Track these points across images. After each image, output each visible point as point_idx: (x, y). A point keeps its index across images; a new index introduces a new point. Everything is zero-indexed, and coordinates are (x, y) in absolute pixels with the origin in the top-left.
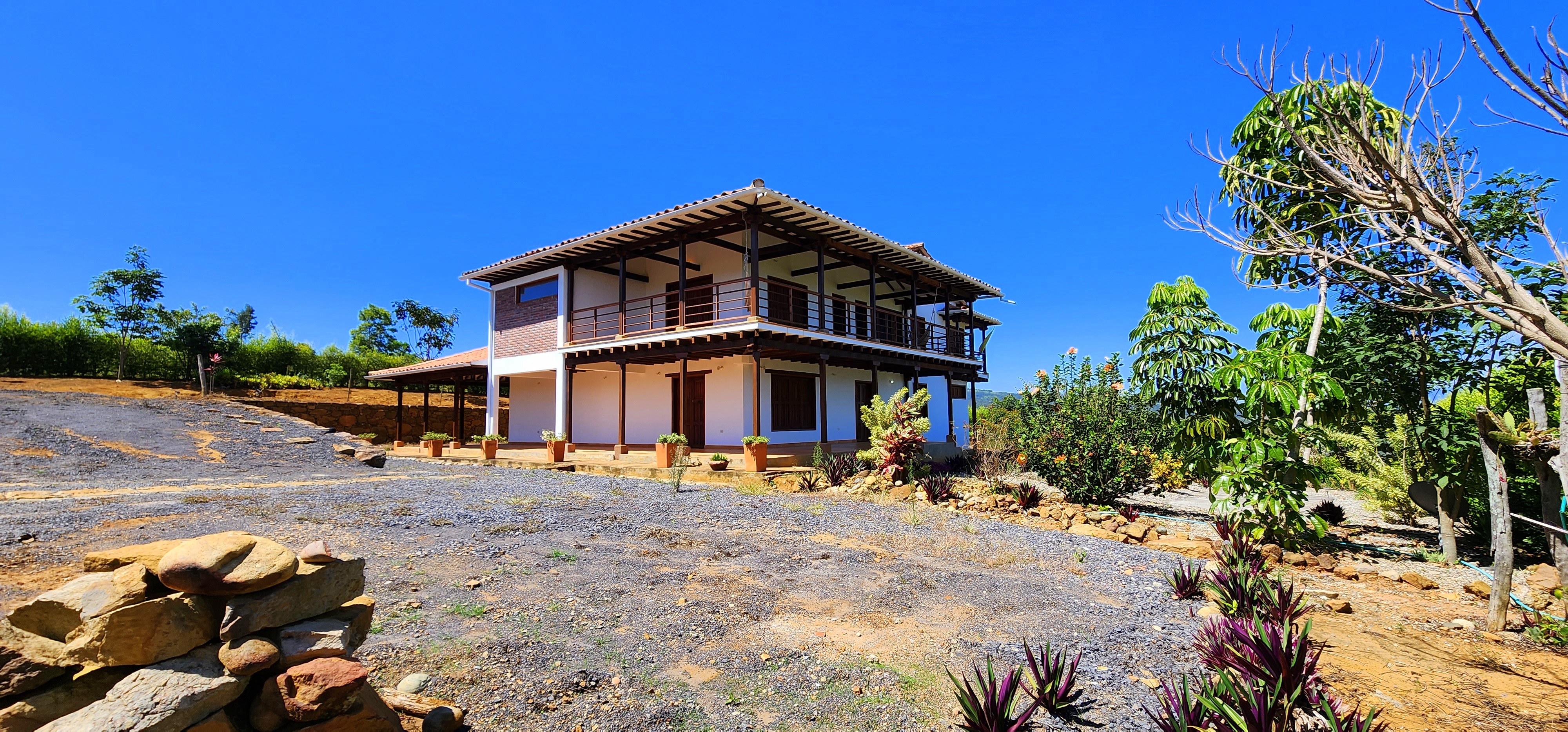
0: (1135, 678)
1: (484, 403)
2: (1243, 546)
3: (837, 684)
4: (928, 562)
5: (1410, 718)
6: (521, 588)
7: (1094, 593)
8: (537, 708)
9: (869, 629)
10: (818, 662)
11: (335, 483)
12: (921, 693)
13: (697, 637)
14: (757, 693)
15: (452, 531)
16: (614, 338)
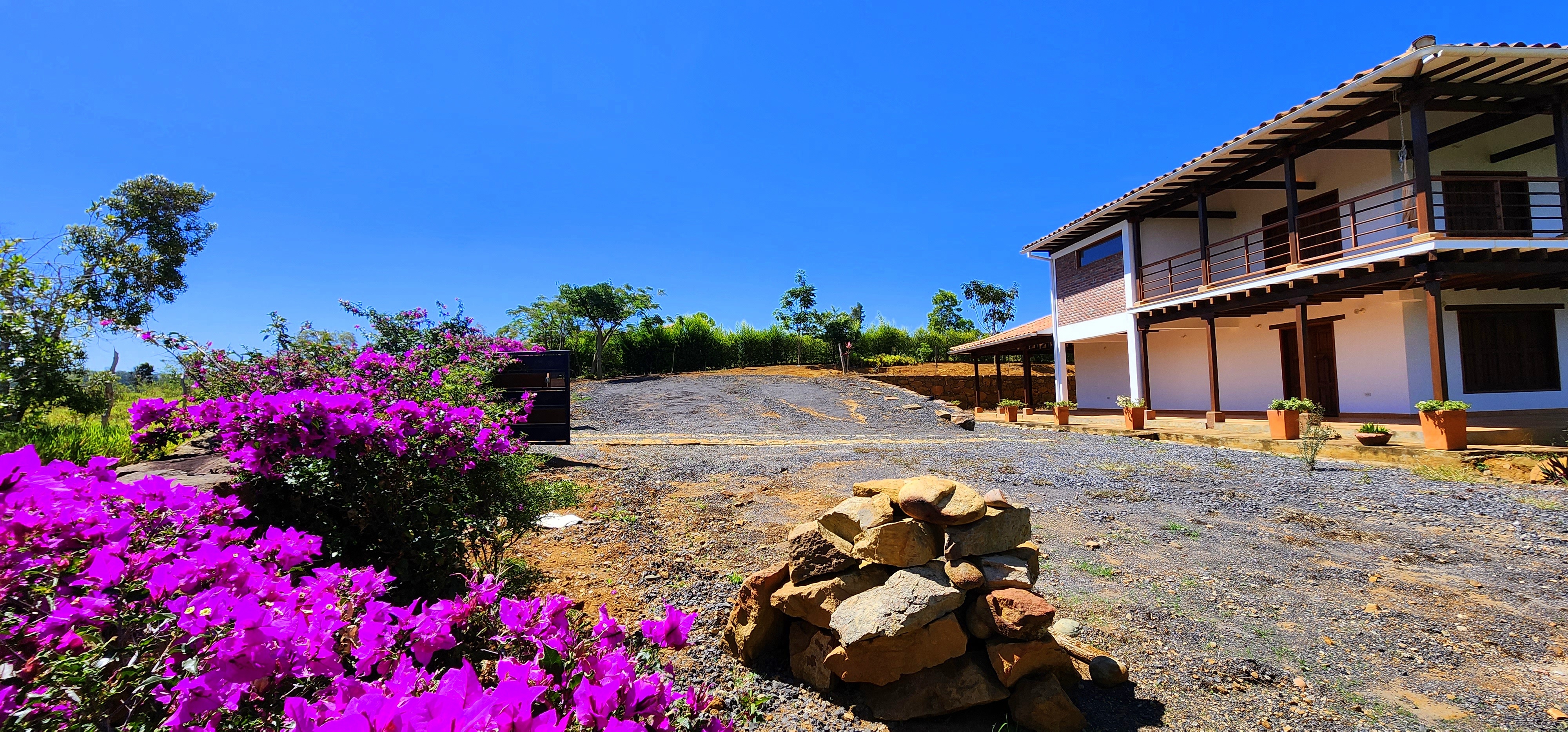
6: (1143, 556)
8: (1204, 685)
13: (1412, 659)
15: (1056, 492)
16: (1196, 290)
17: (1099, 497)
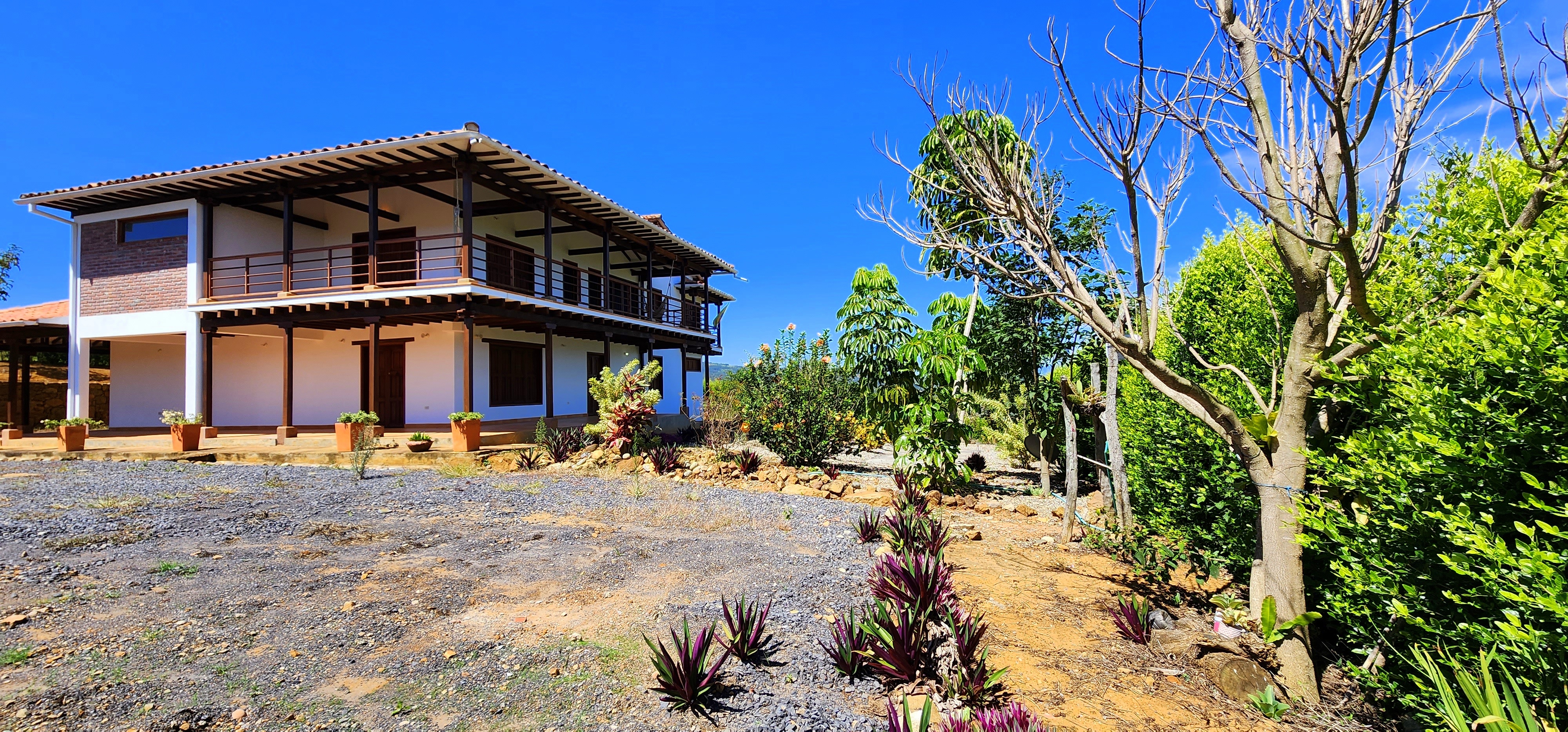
0: (820, 616)
2: (912, 493)
3: (532, 669)
4: (647, 532)
6: (99, 616)
7: (796, 545)
9: (577, 606)
10: (514, 650)
12: (621, 664)
13: (365, 644)
14: (435, 695)
16: (276, 295)
17: (67, 548)
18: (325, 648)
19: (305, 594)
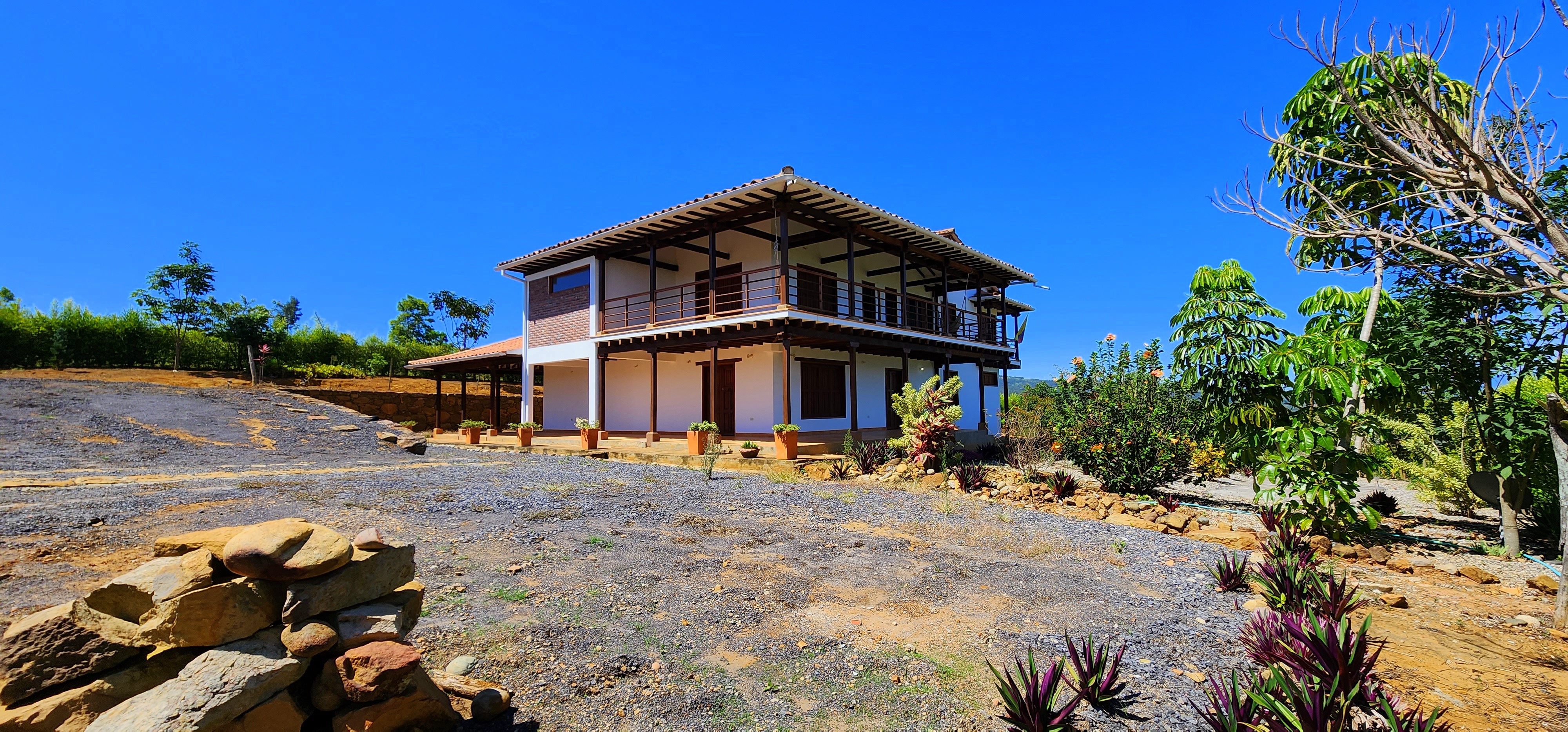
0: (1179, 671)
1: (520, 391)
2: (1290, 538)
3: (874, 672)
4: (962, 550)
5: (1471, 717)
6: (561, 573)
7: (1134, 584)
8: (581, 691)
9: (905, 617)
10: (855, 650)
11: (378, 470)
12: (959, 683)
13: (734, 624)
14: (795, 681)
15: (493, 517)
16: (645, 327)
17: (535, 519)
18: (706, 622)
19: (685, 574)
